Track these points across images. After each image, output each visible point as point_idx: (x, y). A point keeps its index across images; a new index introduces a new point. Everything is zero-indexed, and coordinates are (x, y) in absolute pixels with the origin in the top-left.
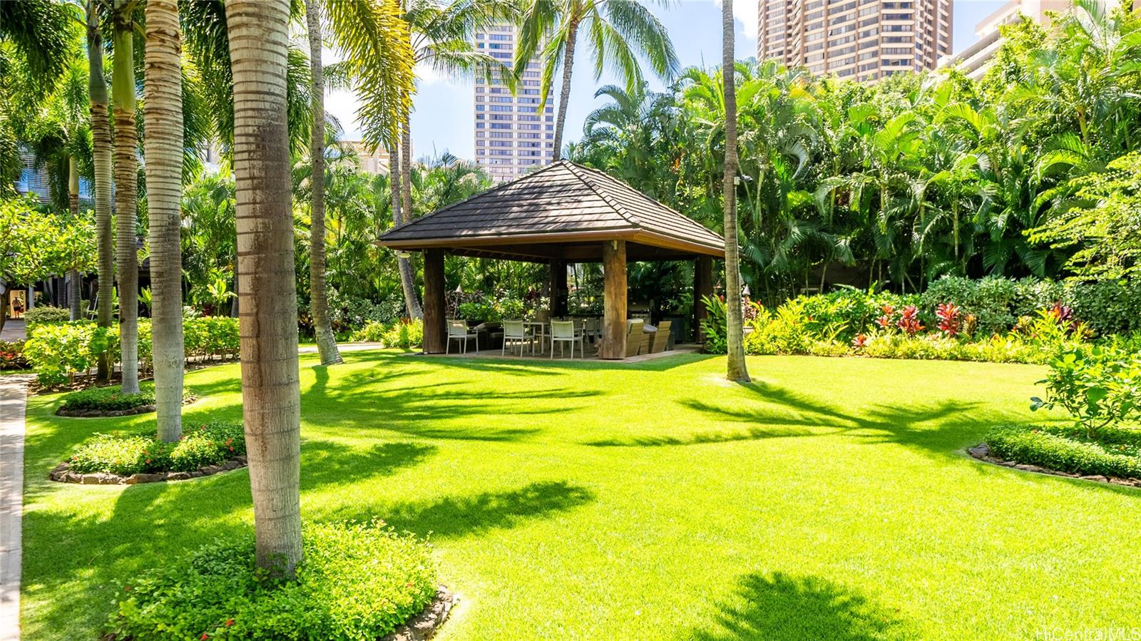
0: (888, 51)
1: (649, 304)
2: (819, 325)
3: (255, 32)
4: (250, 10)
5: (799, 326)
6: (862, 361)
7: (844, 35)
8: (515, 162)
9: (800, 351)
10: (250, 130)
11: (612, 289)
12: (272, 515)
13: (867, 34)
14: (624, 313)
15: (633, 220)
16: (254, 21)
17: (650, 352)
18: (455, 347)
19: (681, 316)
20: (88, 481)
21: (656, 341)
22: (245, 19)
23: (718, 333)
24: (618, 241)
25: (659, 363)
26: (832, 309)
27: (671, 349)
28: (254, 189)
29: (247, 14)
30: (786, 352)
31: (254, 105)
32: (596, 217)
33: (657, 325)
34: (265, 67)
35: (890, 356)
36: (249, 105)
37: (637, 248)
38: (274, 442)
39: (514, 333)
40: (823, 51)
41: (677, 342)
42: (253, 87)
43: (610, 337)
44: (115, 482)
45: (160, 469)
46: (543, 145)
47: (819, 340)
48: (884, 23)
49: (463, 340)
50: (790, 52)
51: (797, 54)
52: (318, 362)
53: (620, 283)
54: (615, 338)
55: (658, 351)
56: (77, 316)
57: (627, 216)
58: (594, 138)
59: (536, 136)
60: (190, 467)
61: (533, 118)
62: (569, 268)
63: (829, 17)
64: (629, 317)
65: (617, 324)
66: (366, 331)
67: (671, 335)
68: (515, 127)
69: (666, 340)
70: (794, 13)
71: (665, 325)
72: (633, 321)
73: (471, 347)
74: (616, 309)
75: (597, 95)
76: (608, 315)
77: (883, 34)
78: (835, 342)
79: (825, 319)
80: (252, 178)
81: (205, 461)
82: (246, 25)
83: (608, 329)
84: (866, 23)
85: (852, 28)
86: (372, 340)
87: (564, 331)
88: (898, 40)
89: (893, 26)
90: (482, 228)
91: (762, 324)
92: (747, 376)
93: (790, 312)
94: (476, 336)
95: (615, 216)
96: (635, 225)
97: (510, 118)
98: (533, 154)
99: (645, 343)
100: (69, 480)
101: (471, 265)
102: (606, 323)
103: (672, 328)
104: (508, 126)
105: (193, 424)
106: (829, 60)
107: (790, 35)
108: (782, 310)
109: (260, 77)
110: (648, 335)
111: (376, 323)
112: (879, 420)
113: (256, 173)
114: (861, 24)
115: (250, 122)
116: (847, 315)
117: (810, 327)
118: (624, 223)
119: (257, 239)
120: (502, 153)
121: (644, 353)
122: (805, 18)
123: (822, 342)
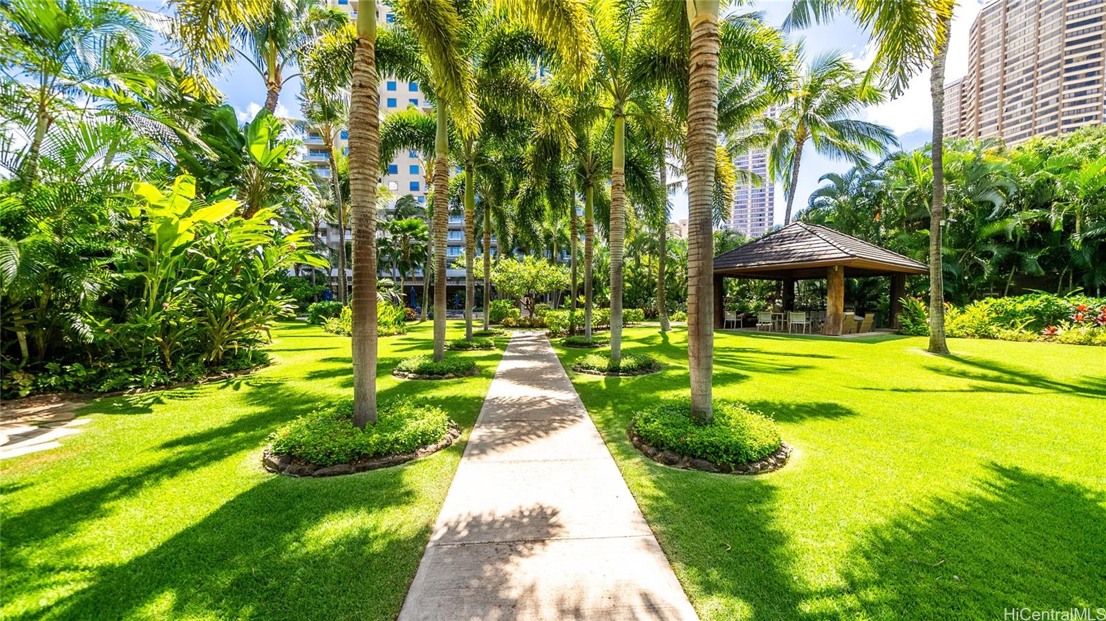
0: (1069, 113)
1: (854, 303)
2: (1007, 319)
3: (702, 178)
4: (700, 168)
5: (986, 319)
6: (1053, 346)
7: (1020, 109)
8: (749, 226)
9: (987, 336)
10: (698, 222)
11: (833, 294)
12: (700, 393)
13: (1046, 104)
14: (841, 309)
15: (851, 253)
16: (702, 173)
17: (858, 332)
18: (729, 325)
19: (879, 311)
20: (588, 373)
21: (862, 326)
22: (697, 173)
23: (912, 322)
24: (839, 267)
25: (868, 339)
26: (1020, 308)
27: (873, 331)
28: (698, 248)
29: (699, 171)
30: (973, 336)
31: (700, 211)
32: (823, 252)
33: (864, 316)
34: (705, 193)
35: (1089, 343)
36: (698, 211)
37: (851, 270)
38: (703, 361)
39: (765, 318)
40: (997, 124)
41: (878, 327)
42: (700, 203)
43: (831, 322)
44: (599, 374)
45: (616, 371)
46: (767, 215)
47: (1007, 329)
48: (1066, 92)
49: (733, 322)
50: (964, 130)
51: (971, 131)
52: (660, 330)
53: (839, 291)
54: (834, 323)
55: (862, 332)
56: (555, 308)
57: (846, 251)
58: (814, 207)
59: (762, 210)
60: (628, 371)
61: (761, 200)
62: (795, 283)
63: (1004, 100)
64: (844, 311)
65: (836, 316)
66: (675, 316)
67: (873, 323)
68: (749, 206)
69: (870, 326)
70: (968, 103)
71: (869, 316)
72: (847, 313)
73: (738, 326)
74: (835, 306)
75: (820, 180)
76: (830, 310)
77: (1063, 101)
78: (1023, 331)
79: (1014, 314)
80: (698, 243)
81: (633, 369)
82: (698, 176)
83: (829, 318)
84: (1043, 97)
85: (1027, 103)
86: (678, 321)
87: (799, 318)
88: (1084, 102)
89: (1075, 93)
90: (750, 262)
91: (952, 317)
92: (947, 349)
93: (979, 310)
94: (741, 320)
95: (838, 251)
96: (853, 256)
97: (746, 202)
98: (760, 220)
99: (855, 327)
100: (581, 371)
101: (734, 282)
102: (828, 314)
103: (874, 318)
104: (745, 207)
105: (627, 353)
106: (1003, 131)
107: (964, 119)
108: (970, 308)
109: (703, 198)
110: (856, 322)
111: (681, 312)
112: (1093, 388)
113: (700, 241)
114: (1039, 98)
115: (698, 218)
116: (1036, 313)
117: (997, 319)
118: (845, 255)
119: (699, 270)
120: (741, 221)
121: (854, 332)
122: (980, 105)
123: (1010, 330)
